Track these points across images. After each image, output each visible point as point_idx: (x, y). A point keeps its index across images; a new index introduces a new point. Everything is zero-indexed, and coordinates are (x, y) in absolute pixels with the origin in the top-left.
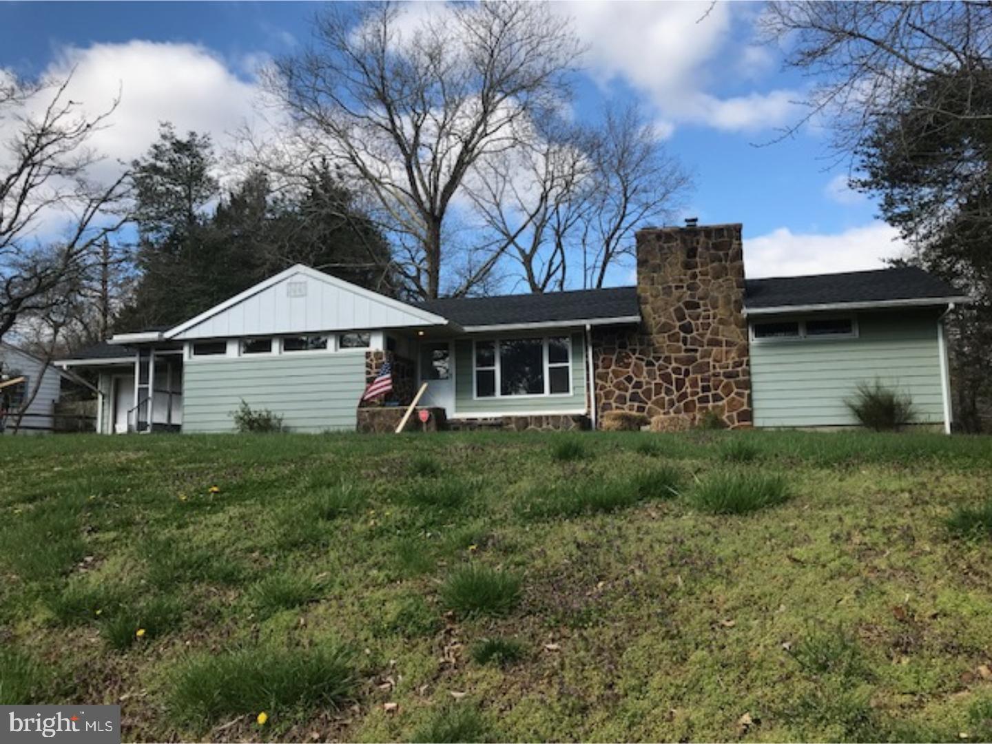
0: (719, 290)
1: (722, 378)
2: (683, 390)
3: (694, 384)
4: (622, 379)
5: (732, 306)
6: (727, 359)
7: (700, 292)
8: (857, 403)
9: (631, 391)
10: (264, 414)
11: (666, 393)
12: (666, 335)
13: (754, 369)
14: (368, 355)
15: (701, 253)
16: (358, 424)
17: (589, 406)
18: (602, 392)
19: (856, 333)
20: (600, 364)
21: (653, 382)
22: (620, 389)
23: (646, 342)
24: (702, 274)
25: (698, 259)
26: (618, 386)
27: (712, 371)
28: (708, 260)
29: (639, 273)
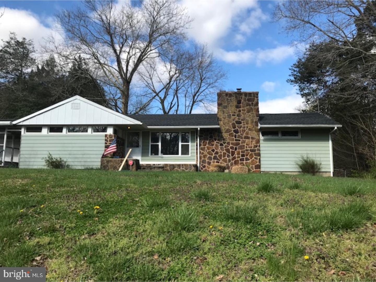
0: (250, 117)
1: (249, 151)
2: (234, 156)
3: (238, 154)
4: (210, 150)
5: (254, 124)
6: (251, 144)
7: (242, 118)
8: (300, 163)
9: (214, 155)
10: (59, 159)
11: (228, 157)
12: (228, 134)
13: (261, 149)
14: (106, 136)
15: (243, 102)
16: (101, 165)
17: (197, 161)
18: (202, 155)
19: (300, 136)
20: (202, 144)
21: (223, 152)
22: (209, 154)
23: (220, 136)
24: (243, 110)
25: (241, 105)
26: (209, 153)
27: (245, 148)
28: (245, 105)
29: (218, 109)
